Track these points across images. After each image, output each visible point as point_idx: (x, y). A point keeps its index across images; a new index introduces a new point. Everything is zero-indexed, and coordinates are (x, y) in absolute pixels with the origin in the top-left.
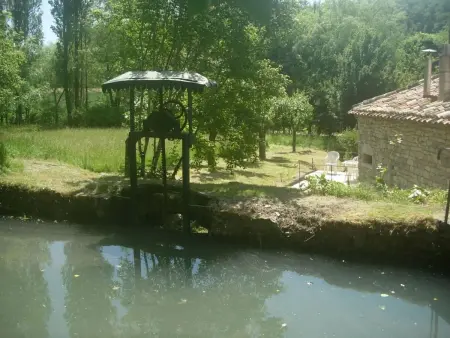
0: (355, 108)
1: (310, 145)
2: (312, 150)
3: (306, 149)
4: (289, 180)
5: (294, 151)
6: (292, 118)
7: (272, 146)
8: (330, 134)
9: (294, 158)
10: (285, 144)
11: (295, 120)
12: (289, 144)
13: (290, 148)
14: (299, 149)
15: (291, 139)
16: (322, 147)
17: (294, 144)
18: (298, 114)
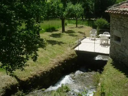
0: (109, 9)
1: (83, 24)
2: (84, 26)
3: (81, 26)
4: (73, 45)
5: (77, 27)
6: (76, 14)
7: (68, 25)
8: (90, 19)
9: (76, 30)
10: (74, 24)
11: (77, 14)
12: (75, 24)
13: (75, 25)
14: (79, 26)
15: (76, 22)
16: (87, 24)
17: (77, 24)
18: (78, 12)
